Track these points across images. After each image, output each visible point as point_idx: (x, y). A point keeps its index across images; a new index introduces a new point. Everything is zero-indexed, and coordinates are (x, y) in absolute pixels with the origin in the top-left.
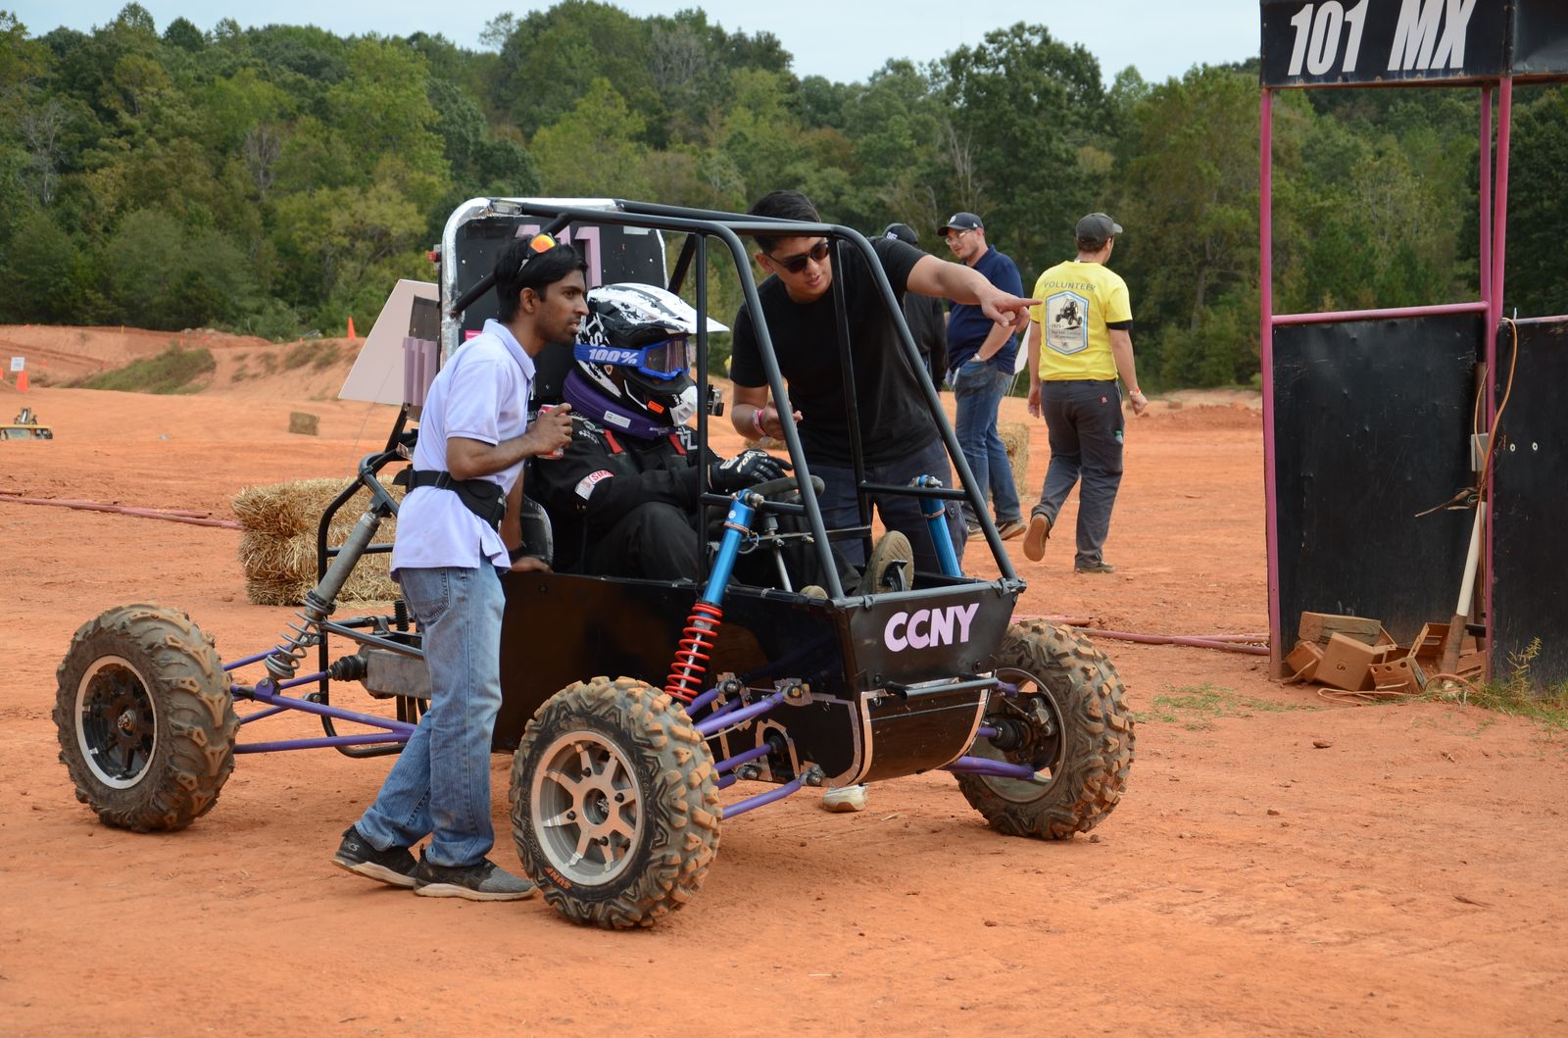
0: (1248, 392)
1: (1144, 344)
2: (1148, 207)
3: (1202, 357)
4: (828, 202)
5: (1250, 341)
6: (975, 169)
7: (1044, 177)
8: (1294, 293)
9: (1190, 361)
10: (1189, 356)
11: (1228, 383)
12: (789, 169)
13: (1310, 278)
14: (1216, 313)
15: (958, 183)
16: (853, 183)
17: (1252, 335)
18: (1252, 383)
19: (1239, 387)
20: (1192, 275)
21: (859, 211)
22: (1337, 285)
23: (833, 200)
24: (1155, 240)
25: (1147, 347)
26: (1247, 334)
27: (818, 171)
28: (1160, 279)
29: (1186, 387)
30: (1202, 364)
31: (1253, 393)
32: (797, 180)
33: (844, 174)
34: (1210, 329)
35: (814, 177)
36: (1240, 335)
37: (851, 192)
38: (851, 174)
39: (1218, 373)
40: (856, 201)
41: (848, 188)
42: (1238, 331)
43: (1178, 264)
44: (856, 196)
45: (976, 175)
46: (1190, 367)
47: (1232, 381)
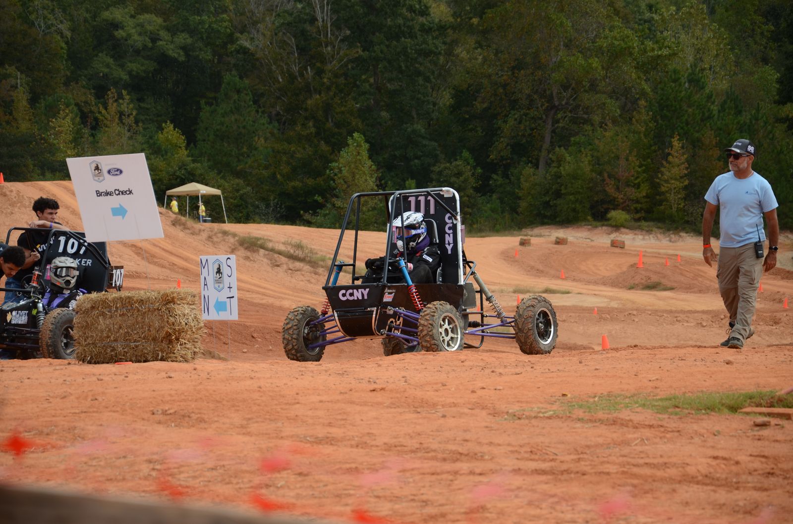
0: (604, 228)
1: (499, 183)
2: (496, 54)
3: (558, 194)
4: (145, 47)
5: (604, 180)
6: (335, 17)
7: (400, 26)
8: (642, 135)
9: (547, 199)
10: (545, 195)
11: (585, 220)
12: (106, 15)
13: (655, 121)
14: (570, 154)
15: (319, 32)
16: (168, 29)
17: (606, 175)
18: (608, 220)
19: (595, 223)
20: (541, 119)
21: (176, 55)
22: (682, 128)
23: (150, 45)
24: (505, 86)
25: (501, 186)
26: (600, 174)
27: (132, 17)
28: (511, 122)
29: (543, 224)
30: (559, 201)
31: (610, 229)
32: (116, 26)
33: (159, 20)
34: (566, 169)
35: (131, 22)
36: (594, 175)
37: (166, 38)
38: (165, 21)
39: (574, 210)
40: (172, 46)
41: (163, 34)
42: (592, 171)
43: (529, 109)
44: (172, 42)
45: (337, 25)
46: (547, 204)
47: (589, 218)
